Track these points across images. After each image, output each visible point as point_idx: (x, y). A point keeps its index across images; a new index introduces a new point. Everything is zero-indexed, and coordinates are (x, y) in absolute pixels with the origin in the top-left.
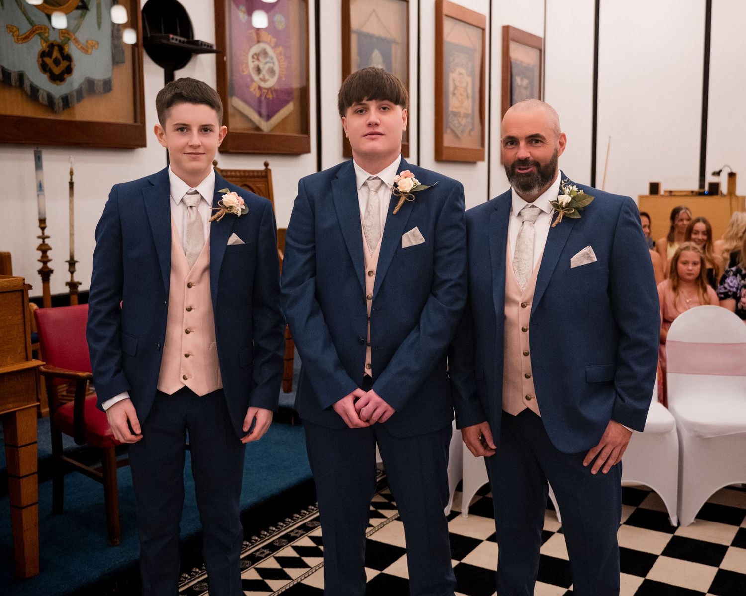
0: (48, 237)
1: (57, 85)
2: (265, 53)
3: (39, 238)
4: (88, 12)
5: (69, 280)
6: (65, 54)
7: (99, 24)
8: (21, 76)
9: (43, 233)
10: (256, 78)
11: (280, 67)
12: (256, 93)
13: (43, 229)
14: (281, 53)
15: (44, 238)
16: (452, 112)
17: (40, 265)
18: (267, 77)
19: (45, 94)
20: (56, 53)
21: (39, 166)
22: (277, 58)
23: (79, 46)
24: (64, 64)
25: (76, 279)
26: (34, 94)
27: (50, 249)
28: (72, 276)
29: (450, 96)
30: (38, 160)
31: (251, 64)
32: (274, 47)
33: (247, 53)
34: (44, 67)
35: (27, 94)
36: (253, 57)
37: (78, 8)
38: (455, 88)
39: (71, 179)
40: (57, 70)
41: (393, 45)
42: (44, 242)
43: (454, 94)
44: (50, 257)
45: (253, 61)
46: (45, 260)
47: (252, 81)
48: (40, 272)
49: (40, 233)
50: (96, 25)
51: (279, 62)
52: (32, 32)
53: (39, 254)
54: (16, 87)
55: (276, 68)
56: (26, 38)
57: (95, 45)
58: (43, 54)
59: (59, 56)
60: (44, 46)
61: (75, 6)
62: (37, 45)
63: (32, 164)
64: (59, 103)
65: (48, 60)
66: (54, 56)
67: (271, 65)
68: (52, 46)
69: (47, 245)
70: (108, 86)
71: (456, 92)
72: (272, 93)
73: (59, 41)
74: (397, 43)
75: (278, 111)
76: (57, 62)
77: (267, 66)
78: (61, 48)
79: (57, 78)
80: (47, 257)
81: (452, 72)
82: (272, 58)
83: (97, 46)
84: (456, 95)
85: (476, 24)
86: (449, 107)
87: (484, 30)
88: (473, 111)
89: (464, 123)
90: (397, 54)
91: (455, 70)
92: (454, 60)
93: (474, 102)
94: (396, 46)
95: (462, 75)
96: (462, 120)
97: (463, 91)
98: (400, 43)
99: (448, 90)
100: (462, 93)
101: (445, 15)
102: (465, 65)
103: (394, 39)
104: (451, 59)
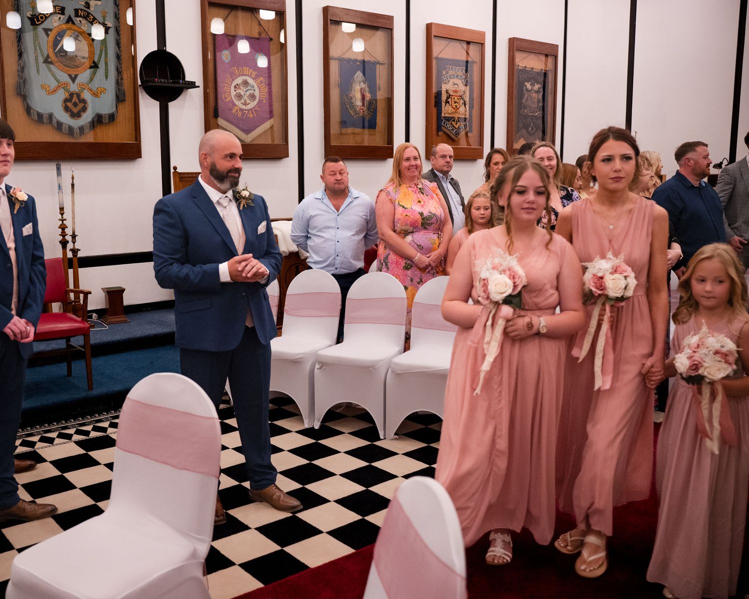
0: (65, 220)
1: (76, 120)
2: (246, 83)
3: (60, 220)
4: (98, 70)
5: (72, 248)
6: (81, 99)
7: (107, 77)
8: (51, 116)
9: (62, 217)
10: (238, 103)
11: (260, 92)
12: (238, 114)
13: (62, 214)
14: (261, 82)
15: (63, 220)
16: (445, 118)
17: (61, 238)
18: (248, 101)
19: (67, 126)
20: (75, 99)
21: (59, 174)
22: (258, 86)
23: (92, 93)
24: (81, 105)
25: (77, 247)
26: (59, 125)
27: (67, 227)
28: (74, 245)
29: (443, 104)
30: (58, 169)
31: (233, 93)
32: (255, 79)
33: (231, 86)
34: (67, 109)
35: (54, 126)
36: (235, 87)
37: (91, 67)
38: (449, 96)
39: (73, 182)
40: (75, 110)
41: (378, 66)
42: (63, 223)
44: (67, 233)
45: (235, 91)
46: (64, 234)
47: (235, 105)
48: (60, 242)
49: (60, 217)
50: (105, 77)
51: (260, 89)
52: (58, 87)
53: (60, 230)
54: (47, 123)
55: (257, 94)
56: (54, 91)
57: (104, 91)
58: (66, 101)
59: (77, 101)
60: (67, 95)
61: (89, 66)
62: (62, 95)
63: (55, 172)
64: (77, 131)
65: (69, 104)
66: (73, 101)
67: (252, 92)
68: (72, 95)
69: (65, 225)
70: (112, 117)
71: (450, 100)
72: (252, 113)
73: (77, 91)
74: (382, 64)
75: (258, 126)
76: (75, 105)
77: (248, 93)
78: (78, 95)
79: (76, 115)
80: (65, 232)
81: (445, 83)
82: (253, 87)
84: (450, 103)
85: (472, 41)
86: (441, 113)
87: (483, 44)
88: (470, 115)
89: (459, 126)
90: (381, 73)
91: (449, 81)
92: (447, 73)
93: (471, 107)
94: (381, 66)
95: (457, 85)
96: (456, 124)
97: (458, 99)
98: (385, 64)
99: (441, 99)
100: (457, 101)
101: (434, 36)
102: (461, 77)
103: (379, 61)
104: (444, 72)
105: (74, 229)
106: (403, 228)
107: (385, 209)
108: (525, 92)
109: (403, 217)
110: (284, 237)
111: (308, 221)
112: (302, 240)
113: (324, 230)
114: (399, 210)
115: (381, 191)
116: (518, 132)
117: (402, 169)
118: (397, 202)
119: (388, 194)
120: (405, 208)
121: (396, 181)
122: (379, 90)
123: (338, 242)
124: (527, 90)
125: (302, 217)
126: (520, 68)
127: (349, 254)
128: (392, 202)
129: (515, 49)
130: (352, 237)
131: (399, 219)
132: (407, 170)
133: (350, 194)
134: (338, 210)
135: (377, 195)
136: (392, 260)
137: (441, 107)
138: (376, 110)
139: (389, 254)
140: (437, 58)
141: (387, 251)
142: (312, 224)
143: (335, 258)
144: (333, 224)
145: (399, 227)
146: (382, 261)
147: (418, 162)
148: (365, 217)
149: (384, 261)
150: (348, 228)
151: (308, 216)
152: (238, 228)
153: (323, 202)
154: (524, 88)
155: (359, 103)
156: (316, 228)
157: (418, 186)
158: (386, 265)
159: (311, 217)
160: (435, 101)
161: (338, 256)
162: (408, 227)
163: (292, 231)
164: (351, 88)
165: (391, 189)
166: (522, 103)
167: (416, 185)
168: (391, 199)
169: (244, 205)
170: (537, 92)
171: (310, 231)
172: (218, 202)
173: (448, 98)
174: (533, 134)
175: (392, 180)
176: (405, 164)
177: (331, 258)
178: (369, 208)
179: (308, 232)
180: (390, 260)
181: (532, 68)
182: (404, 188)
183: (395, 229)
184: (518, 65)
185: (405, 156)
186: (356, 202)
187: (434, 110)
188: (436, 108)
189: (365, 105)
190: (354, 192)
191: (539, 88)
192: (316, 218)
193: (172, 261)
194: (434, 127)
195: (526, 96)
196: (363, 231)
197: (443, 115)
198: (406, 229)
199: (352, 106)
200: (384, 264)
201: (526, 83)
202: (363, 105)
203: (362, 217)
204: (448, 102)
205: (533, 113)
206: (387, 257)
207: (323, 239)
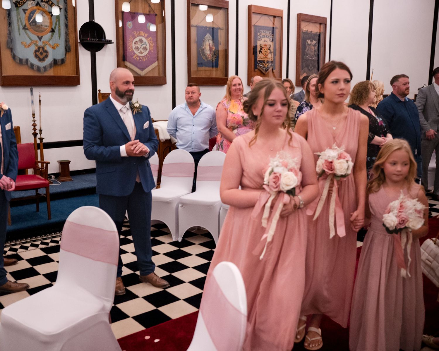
0: (36, 121)
1: (42, 62)
2: (141, 41)
3: (33, 121)
4: (55, 33)
5: (40, 137)
6: (45, 50)
7: (60, 37)
8: (27, 60)
9: (34, 120)
10: (137, 53)
11: (150, 46)
12: (136, 59)
13: (34, 118)
14: (150, 40)
15: (34, 121)
16: (259, 61)
17: (33, 131)
18: (143, 51)
19: (37, 66)
20: (41, 50)
21: (32, 94)
22: (149, 43)
23: (51, 47)
24: (44, 54)
25: (42, 137)
26: (32, 66)
27: (37, 125)
28: (41, 136)
29: (258, 53)
30: (32, 91)
31: (134, 47)
32: (146, 38)
33: (132, 42)
34: (36, 56)
35: (29, 66)
36: (135, 43)
39: (40, 99)
40: (41, 57)
41: (219, 30)
42: (34, 123)
43: (260, 52)
44: (36, 129)
45: (135, 45)
46: (35, 129)
47: (135, 53)
48: (33, 134)
49: (33, 119)
50: (58, 38)
51: (149, 44)
52: (31, 43)
53: (33, 127)
54: (25, 65)
55: (148, 47)
56: (29, 46)
58: (36, 51)
59: (42, 52)
60: (36, 48)
61: (49, 31)
62: (33, 48)
63: (30, 93)
64: (42, 69)
65: (38, 53)
66: (40, 51)
67: (145, 46)
68: (39, 48)
69: (35, 124)
70: (63, 61)
72: (145, 58)
73: (42, 45)
74: (221, 29)
75: (149, 66)
76: (41, 54)
77: (143, 46)
78: (43, 48)
79: (42, 60)
80: (35, 128)
81: (259, 40)
82: (146, 43)
83: (58, 46)
84: (262, 52)
85: (276, 16)
86: (257, 58)
87: (282, 17)
88: (274, 59)
89: (267, 66)
90: (221, 34)
91: (261, 39)
92: (260, 34)
93: (275, 55)
94: (221, 31)
95: (267, 41)
96: (266, 64)
97: (267, 50)
98: (224, 29)
99: (257, 50)
100: (266, 51)
101: (253, 13)
102: (269, 37)
103: (220, 27)
104: (259, 34)
105: (41, 126)
106: (232, 125)
107: (221, 114)
108: (307, 45)
109: (232, 119)
110: (162, 130)
111: (177, 121)
112: (173, 132)
113: (185, 126)
114: (230, 114)
115: (219, 103)
116: (303, 69)
117: (232, 91)
118: (228, 110)
119: (224, 105)
120: (234, 114)
121: (228, 97)
122: (220, 44)
123: (193, 133)
124: (308, 44)
125: (173, 118)
126: (304, 31)
127: (200, 141)
128: (226, 110)
129: (301, 20)
130: (202, 130)
131: (230, 120)
132: (234, 91)
133: (201, 106)
134: (194, 114)
135: (217, 105)
136: (225, 144)
137: (257, 54)
138: (218, 56)
139: (223, 141)
140: (254, 26)
141: (223, 139)
142: (179, 122)
143: (191, 143)
144: (190, 123)
145: (229, 125)
146: (219, 144)
147: (241, 87)
148: (209, 119)
149: (221, 144)
150: (199, 125)
151: (176, 118)
152: (132, 125)
153: (185, 110)
154: (307, 43)
155: (208, 52)
156: (180, 125)
157: (241, 101)
158: (222, 147)
159: (178, 119)
160: (253, 51)
161: (193, 141)
162: (235, 125)
163: (168, 127)
164: (204, 43)
165: (225, 102)
166: (305, 52)
167: (240, 100)
168: (225, 108)
169: (136, 112)
170: (314, 45)
171: (178, 126)
172: (121, 110)
173: (261, 49)
174: (312, 70)
175: (226, 97)
176: (233, 88)
177: (189, 143)
178: (212, 114)
179: (177, 127)
180: (224, 144)
181: (311, 32)
182: (233, 102)
183: (228, 125)
184: (303, 30)
185: (233, 83)
186: (204, 110)
187: (253, 57)
188: (254, 55)
189: (212, 53)
190: (204, 104)
191: (315, 43)
192: (180, 119)
193: (94, 144)
194: (253, 66)
195: (307, 48)
196: (209, 127)
197: (258, 59)
198: (234, 126)
199: (204, 54)
200: (220, 146)
201: (307, 40)
202: (211, 53)
203: (208, 119)
204: (261, 52)
205: (311, 58)
206: (223, 142)
207: (185, 132)
